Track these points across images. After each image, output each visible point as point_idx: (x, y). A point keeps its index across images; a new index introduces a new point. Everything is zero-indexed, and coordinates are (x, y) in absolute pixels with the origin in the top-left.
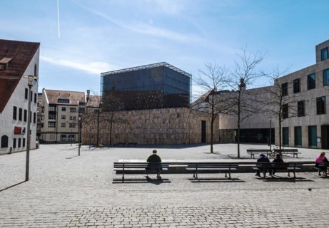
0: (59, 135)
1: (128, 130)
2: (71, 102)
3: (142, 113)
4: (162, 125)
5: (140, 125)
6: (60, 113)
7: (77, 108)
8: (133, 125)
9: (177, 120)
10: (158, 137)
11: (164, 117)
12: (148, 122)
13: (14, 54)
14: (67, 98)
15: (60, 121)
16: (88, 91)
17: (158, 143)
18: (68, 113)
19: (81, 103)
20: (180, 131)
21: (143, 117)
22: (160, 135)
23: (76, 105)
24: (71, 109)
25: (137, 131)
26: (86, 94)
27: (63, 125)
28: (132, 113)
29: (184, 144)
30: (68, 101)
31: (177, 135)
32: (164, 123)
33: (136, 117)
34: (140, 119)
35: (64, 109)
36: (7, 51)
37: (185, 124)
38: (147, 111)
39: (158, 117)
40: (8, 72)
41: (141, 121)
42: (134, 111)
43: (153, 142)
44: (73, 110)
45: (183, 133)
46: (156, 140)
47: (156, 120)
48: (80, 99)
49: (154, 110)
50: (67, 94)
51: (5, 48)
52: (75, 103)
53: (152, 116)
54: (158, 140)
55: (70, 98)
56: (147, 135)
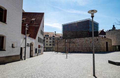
0: (46, 48)
1: (74, 46)
2: (49, 36)
3: (80, 39)
4: (90, 44)
5: (80, 44)
6: (46, 40)
7: (52, 38)
8: (76, 44)
9: (97, 42)
10: (88, 49)
11: (91, 41)
12: (83, 43)
13: (36, 17)
14: (48, 35)
15: (46, 43)
16: (55, 32)
17: (88, 51)
18: (49, 40)
19: (53, 36)
20: (99, 46)
21: (81, 41)
22: (89, 48)
23: (52, 37)
24: (50, 38)
25: (79, 47)
26: (54, 33)
27: (47, 45)
28: (76, 39)
29: (101, 52)
30: (48, 36)
31: (97, 48)
32: (91, 43)
33: (78, 41)
34: (80, 41)
35: (47, 39)
36: (33, 16)
37: (101, 43)
38: (83, 39)
39: (88, 41)
40: (35, 23)
41: (80, 42)
42: (77, 39)
43: (86, 51)
44: (50, 39)
45: (100, 47)
46: (87, 50)
47: (87, 42)
48: (53, 35)
49: (86, 38)
50: (48, 33)
51: (32, 15)
52: (51, 36)
53: (85, 40)
54: (88, 50)
55: (49, 35)
56: (83, 48)
